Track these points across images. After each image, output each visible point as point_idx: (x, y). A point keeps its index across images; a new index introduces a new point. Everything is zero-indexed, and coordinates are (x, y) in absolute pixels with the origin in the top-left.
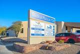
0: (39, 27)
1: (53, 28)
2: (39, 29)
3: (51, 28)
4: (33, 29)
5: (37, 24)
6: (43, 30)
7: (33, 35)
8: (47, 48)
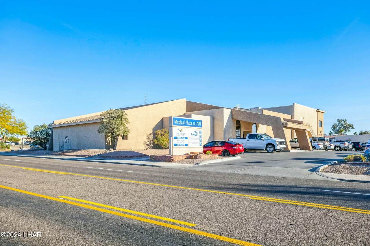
0: (181, 136)
1: (199, 134)
2: (182, 138)
3: (196, 135)
4: (175, 138)
5: (179, 132)
6: (186, 138)
7: (175, 145)
8: (193, 157)
